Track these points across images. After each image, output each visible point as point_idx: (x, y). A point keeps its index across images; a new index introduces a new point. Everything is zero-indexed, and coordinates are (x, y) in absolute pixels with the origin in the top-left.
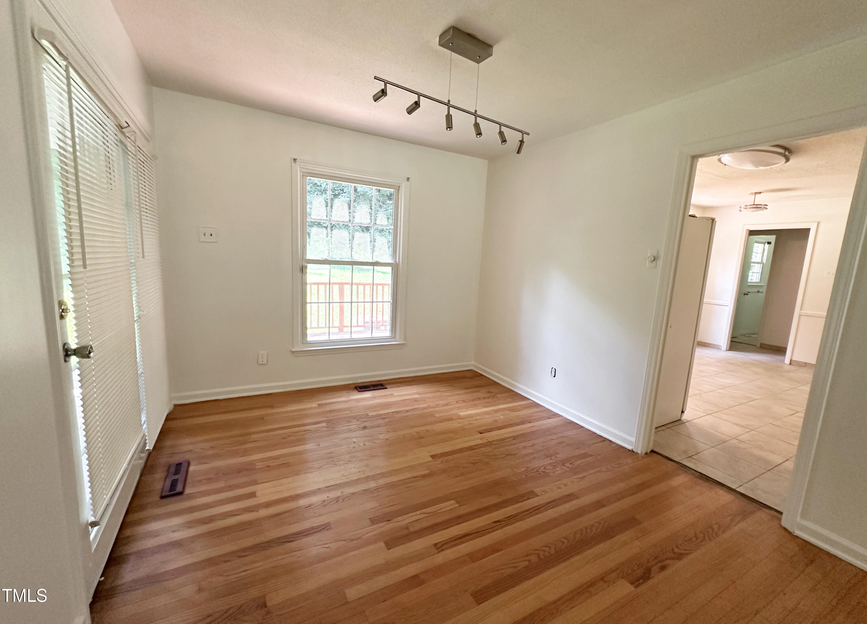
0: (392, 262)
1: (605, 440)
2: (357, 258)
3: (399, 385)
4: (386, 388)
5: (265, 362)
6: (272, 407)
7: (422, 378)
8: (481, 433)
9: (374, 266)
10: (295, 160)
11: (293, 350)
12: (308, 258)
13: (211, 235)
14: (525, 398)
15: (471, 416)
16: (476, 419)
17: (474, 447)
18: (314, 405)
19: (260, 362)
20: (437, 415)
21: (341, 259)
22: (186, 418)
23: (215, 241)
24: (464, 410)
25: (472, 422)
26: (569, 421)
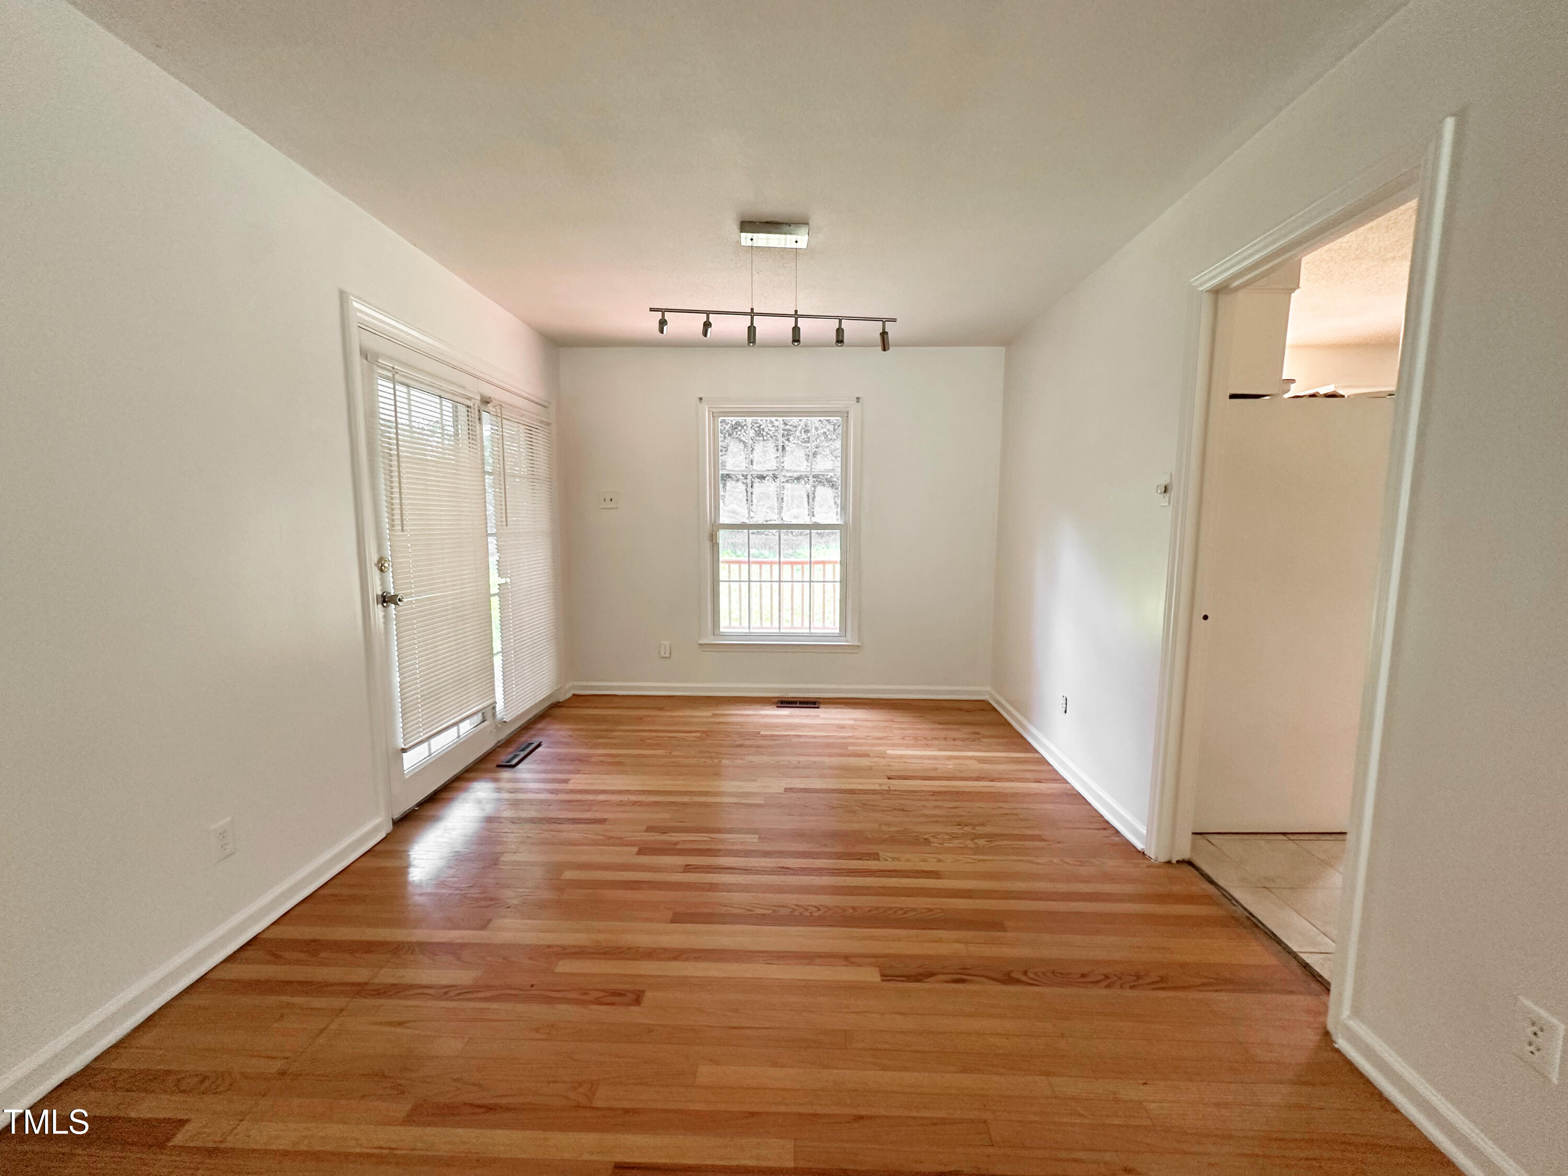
0: (839, 522)
1: (1107, 826)
2: (788, 519)
3: (843, 706)
4: (818, 708)
5: (668, 655)
6: (661, 709)
7: (886, 702)
8: (889, 778)
9: (810, 530)
10: (701, 399)
11: (701, 642)
12: (721, 522)
13: (611, 500)
14: (1030, 749)
15: (901, 757)
16: (905, 762)
17: (856, 792)
18: (709, 714)
19: (662, 654)
20: (850, 748)
21: (767, 521)
22: (571, 707)
23: (614, 507)
24: (903, 748)
25: (891, 764)
26: (1074, 792)
